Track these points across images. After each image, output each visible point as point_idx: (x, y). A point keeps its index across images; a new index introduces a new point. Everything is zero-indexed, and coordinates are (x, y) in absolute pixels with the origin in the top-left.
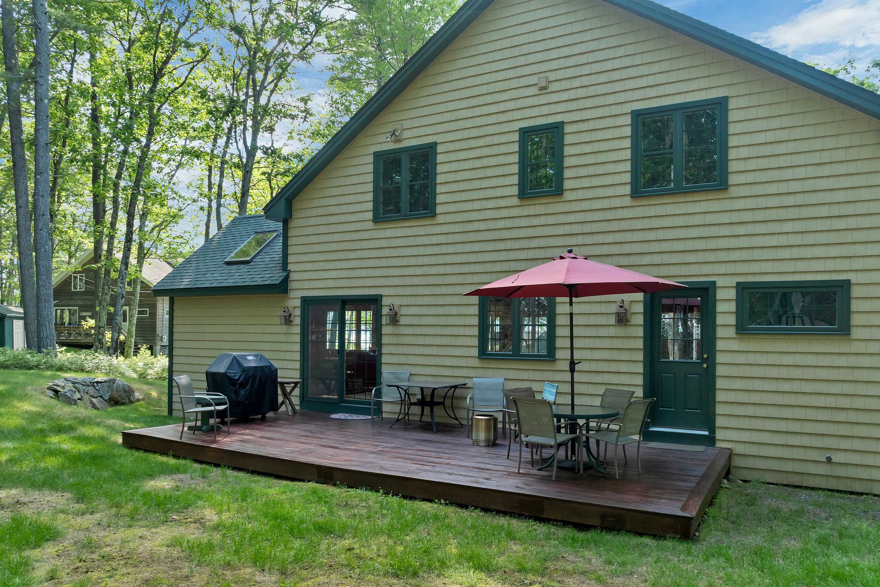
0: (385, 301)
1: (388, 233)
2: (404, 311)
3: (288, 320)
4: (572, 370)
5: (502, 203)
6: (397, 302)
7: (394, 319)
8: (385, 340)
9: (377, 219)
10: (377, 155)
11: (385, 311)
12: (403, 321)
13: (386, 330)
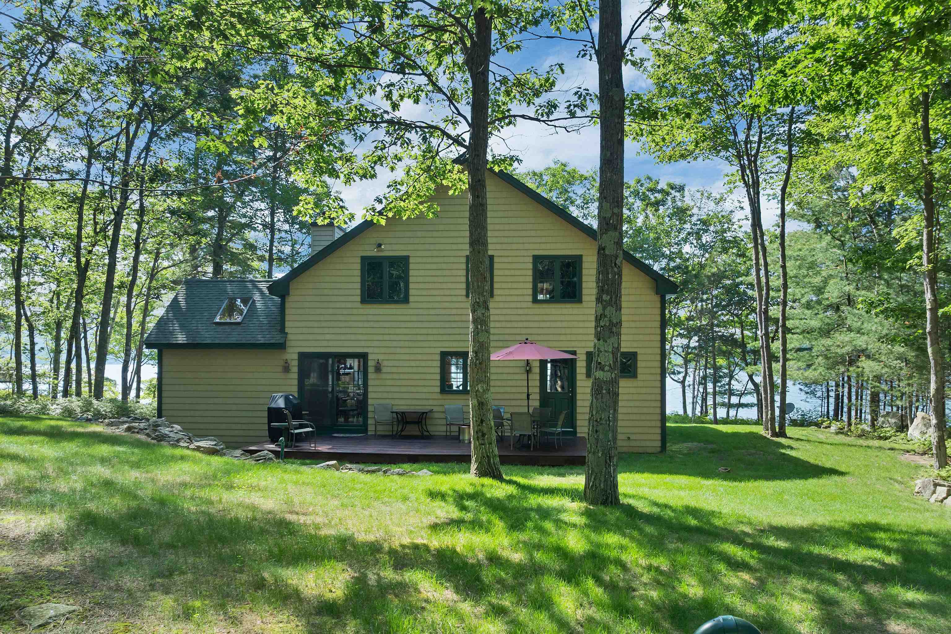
0: (370, 357)
1: (371, 311)
2: (385, 363)
3: (286, 369)
4: (528, 399)
5: (455, 299)
6: (381, 357)
7: (378, 369)
8: (370, 383)
9: (363, 301)
10: (363, 258)
11: (371, 363)
12: (384, 370)
13: (371, 376)
